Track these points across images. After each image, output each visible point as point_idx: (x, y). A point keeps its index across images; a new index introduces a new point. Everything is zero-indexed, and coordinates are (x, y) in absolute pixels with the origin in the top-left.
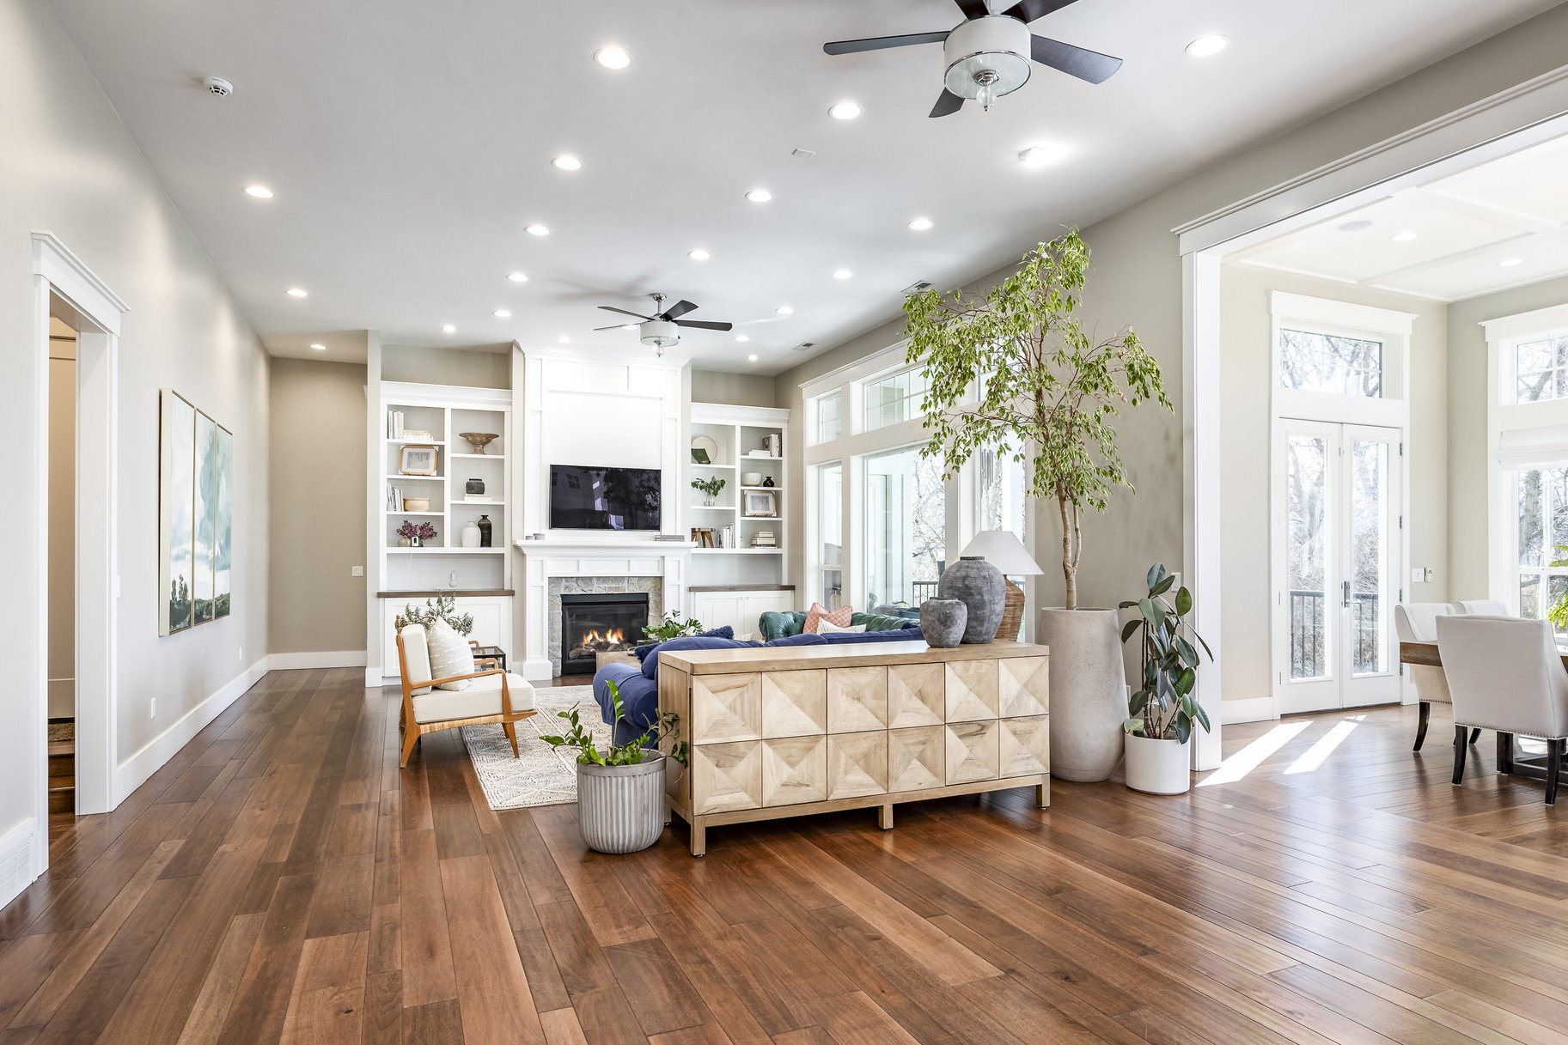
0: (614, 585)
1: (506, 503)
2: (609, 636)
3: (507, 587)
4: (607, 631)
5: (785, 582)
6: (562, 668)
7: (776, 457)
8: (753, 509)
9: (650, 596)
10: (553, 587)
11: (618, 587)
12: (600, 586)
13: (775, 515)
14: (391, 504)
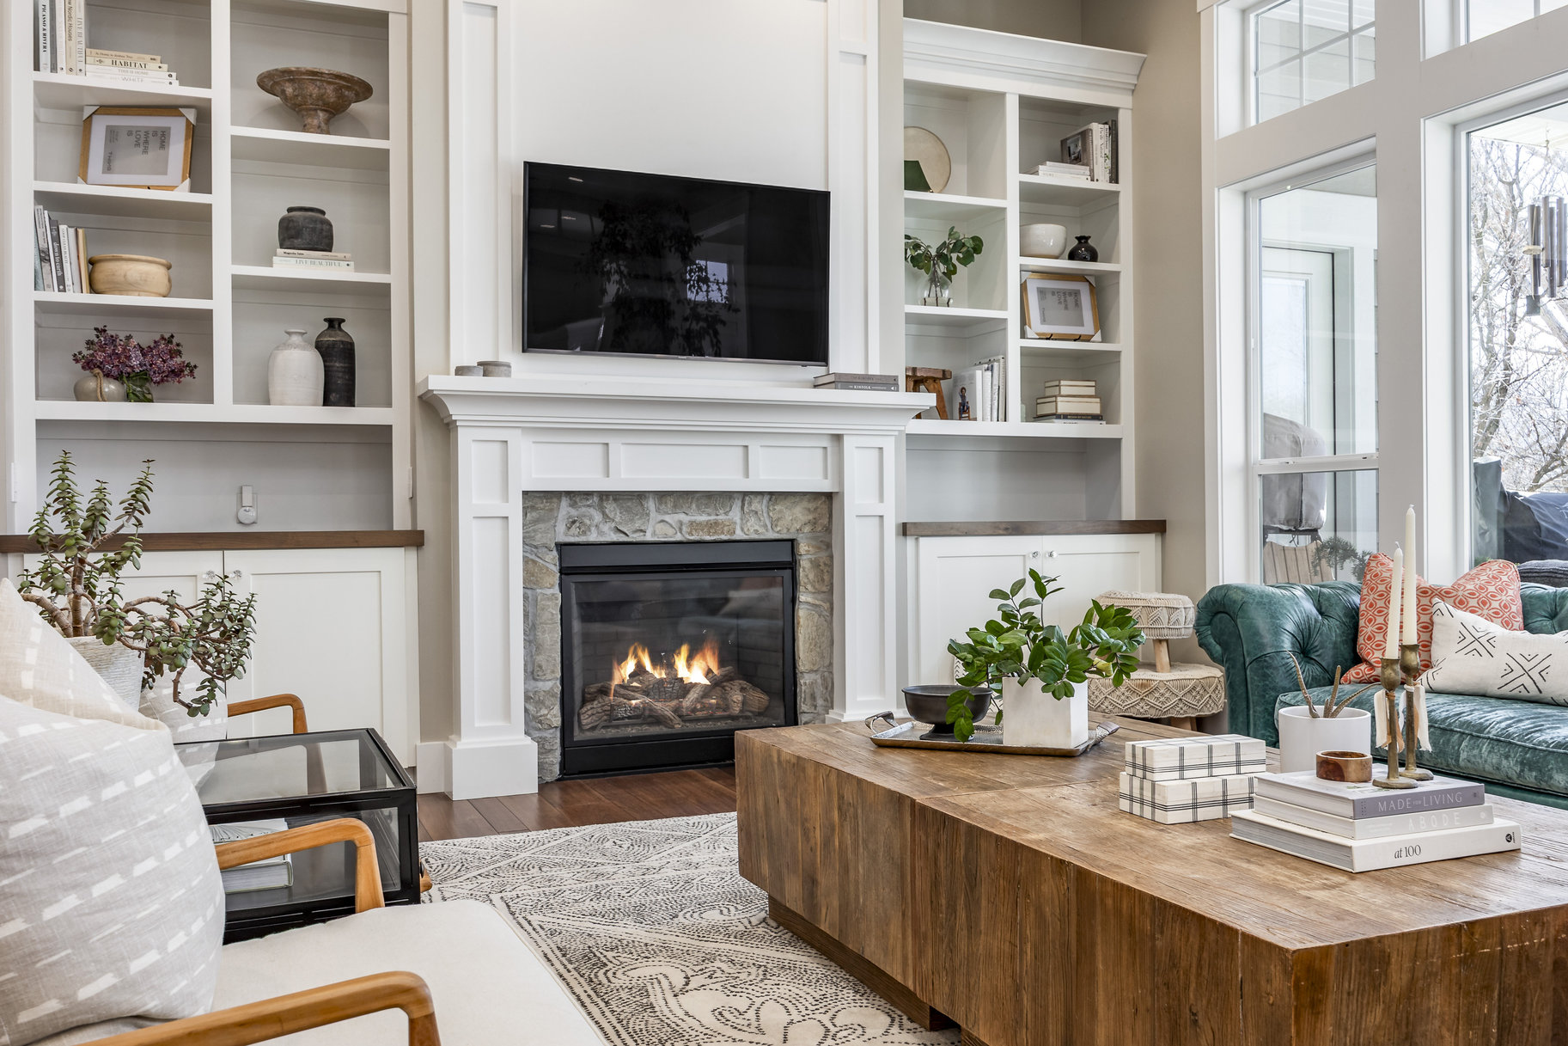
0: (703, 518)
1: (395, 278)
2: (680, 662)
3: (401, 522)
4: (675, 650)
5: (1130, 512)
6: (563, 754)
7: (1103, 184)
8: (1044, 321)
9: (803, 548)
10: (536, 521)
11: (716, 523)
12: (667, 518)
13: (1098, 337)
14: (46, 266)
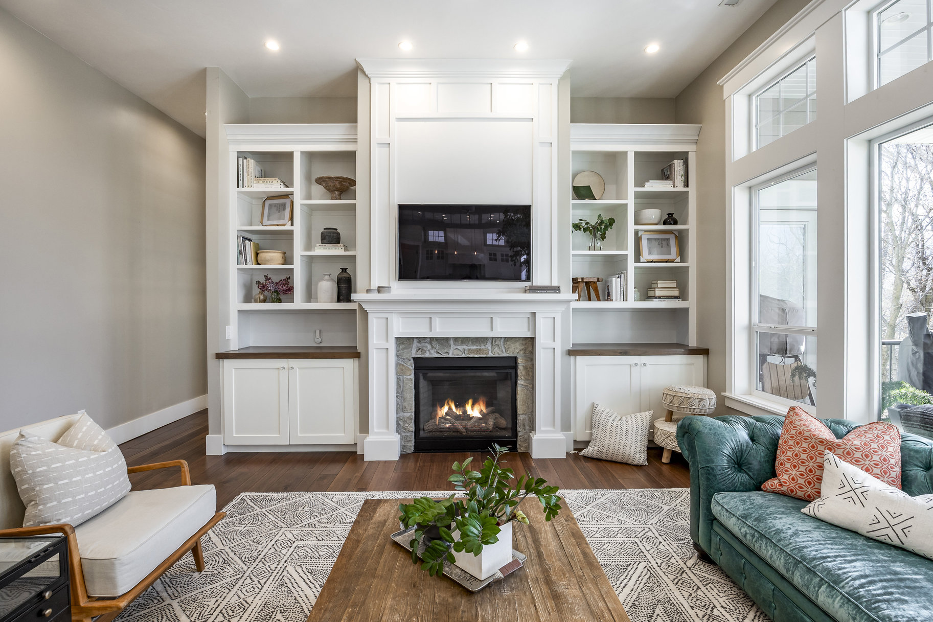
0: (475, 347)
1: (357, 253)
2: (468, 407)
3: (356, 349)
4: (466, 402)
5: (693, 342)
6: (415, 442)
7: (680, 188)
8: (650, 253)
9: (520, 361)
10: (402, 349)
11: (480, 350)
12: (458, 347)
13: (678, 260)
14: (241, 256)
